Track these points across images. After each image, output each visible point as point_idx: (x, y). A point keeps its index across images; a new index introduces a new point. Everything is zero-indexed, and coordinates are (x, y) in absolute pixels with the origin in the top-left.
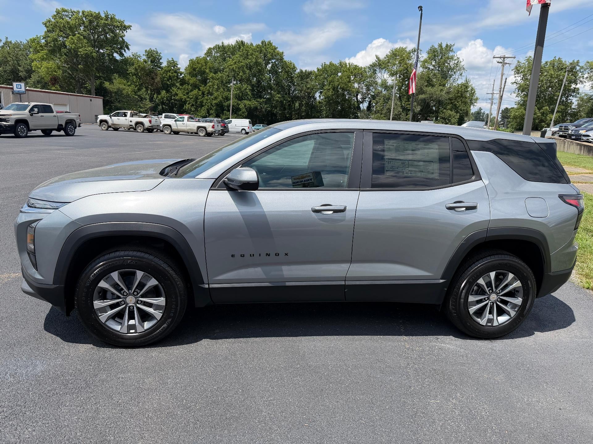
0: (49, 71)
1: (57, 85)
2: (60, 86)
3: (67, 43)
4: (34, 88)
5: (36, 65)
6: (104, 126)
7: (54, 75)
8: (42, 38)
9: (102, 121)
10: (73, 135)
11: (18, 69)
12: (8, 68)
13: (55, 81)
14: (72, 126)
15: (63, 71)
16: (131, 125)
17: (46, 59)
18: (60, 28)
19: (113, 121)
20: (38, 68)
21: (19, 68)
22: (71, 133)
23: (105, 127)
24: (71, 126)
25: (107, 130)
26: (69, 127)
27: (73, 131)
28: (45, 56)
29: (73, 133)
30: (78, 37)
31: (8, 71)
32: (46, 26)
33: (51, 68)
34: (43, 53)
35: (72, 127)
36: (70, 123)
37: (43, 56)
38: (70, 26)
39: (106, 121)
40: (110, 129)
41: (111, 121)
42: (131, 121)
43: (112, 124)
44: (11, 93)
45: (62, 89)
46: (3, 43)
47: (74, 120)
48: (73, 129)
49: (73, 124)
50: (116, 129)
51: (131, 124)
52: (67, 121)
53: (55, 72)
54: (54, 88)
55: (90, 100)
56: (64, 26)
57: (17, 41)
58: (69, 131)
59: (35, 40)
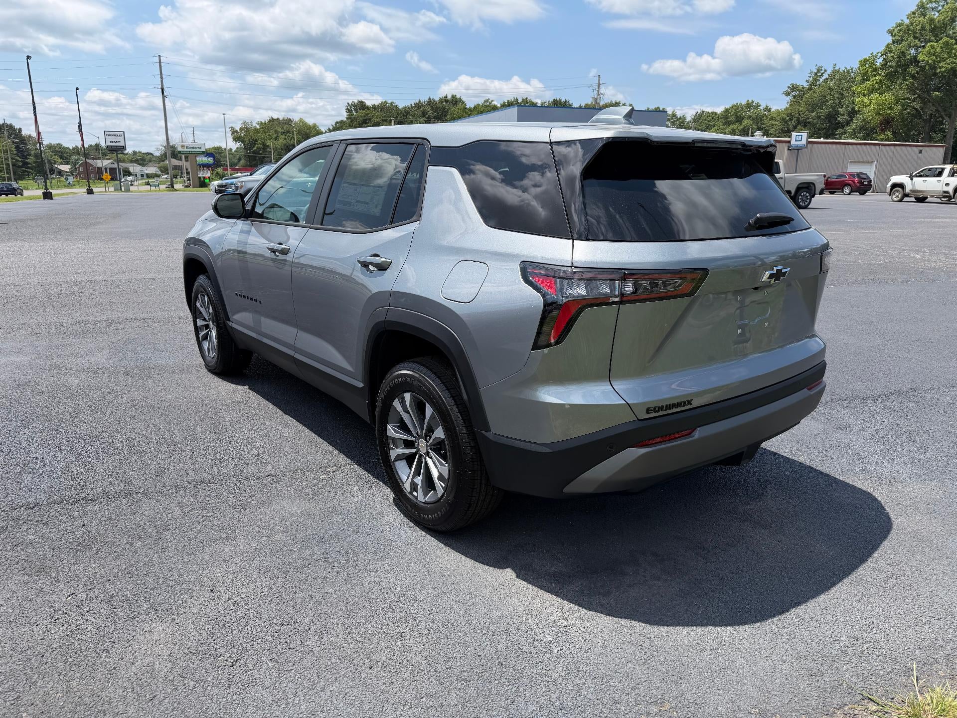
0: (880, 109)
1: (889, 131)
2: (894, 133)
3: (921, 57)
4: (853, 138)
5: (863, 101)
6: (897, 194)
7: (886, 115)
8: (879, 55)
9: (895, 186)
10: (806, 207)
11: (838, 111)
12: (824, 112)
13: (887, 123)
14: (807, 192)
15: (903, 105)
16: (945, 192)
17: (877, 90)
18: (915, 33)
19: (914, 185)
20: (865, 106)
21: (840, 109)
22: (803, 205)
23: (897, 197)
24: (805, 193)
25: (901, 201)
26: (802, 194)
27: (808, 201)
28: (876, 85)
29: (806, 203)
30: (947, 43)
31: (823, 117)
32: (892, 35)
33: (884, 103)
34: (874, 80)
35: (808, 194)
36: (807, 188)
37: (873, 86)
38: (935, 26)
39: (901, 186)
40: (906, 199)
41: (912, 184)
42: (947, 185)
43: (911, 190)
44: (786, 148)
45: (897, 136)
46: (828, 75)
47: (814, 184)
48: (809, 197)
49: (811, 189)
50: (921, 200)
51: (946, 189)
52: (800, 186)
53: (890, 109)
54: (882, 136)
55: (918, 152)
56: (923, 28)
57: (846, 68)
58: (800, 200)
59: (867, 60)
